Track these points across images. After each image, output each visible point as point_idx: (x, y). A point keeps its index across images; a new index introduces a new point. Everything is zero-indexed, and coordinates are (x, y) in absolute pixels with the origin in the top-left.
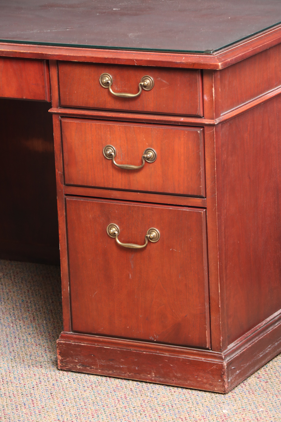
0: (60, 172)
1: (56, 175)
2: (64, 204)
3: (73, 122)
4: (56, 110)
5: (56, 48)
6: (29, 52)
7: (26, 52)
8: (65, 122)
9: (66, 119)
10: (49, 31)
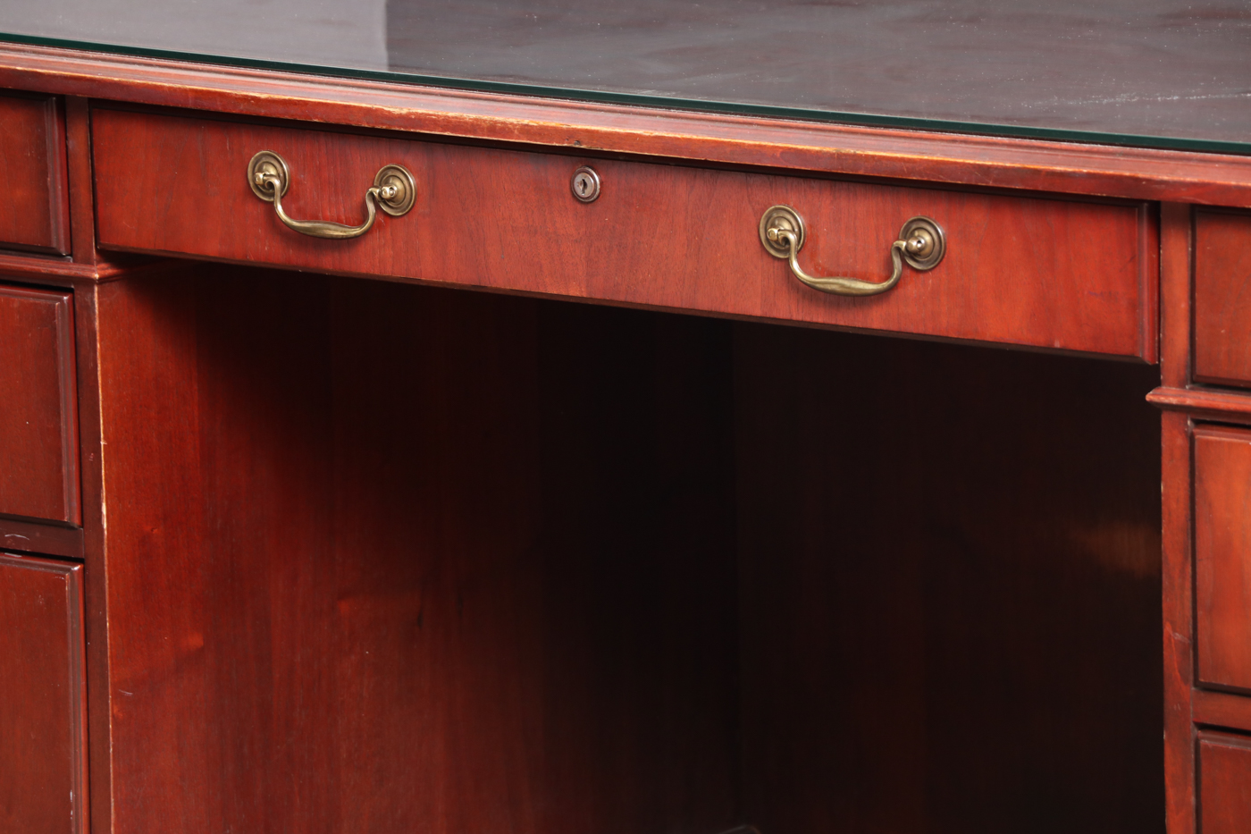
0: (1178, 636)
1: (1164, 646)
2: (1193, 763)
3: (1240, 444)
4: (1173, 396)
5: (1189, 159)
6: (1085, 171)
7: (1077, 170)
8: (1208, 442)
9: (1214, 432)
10: (1176, 98)
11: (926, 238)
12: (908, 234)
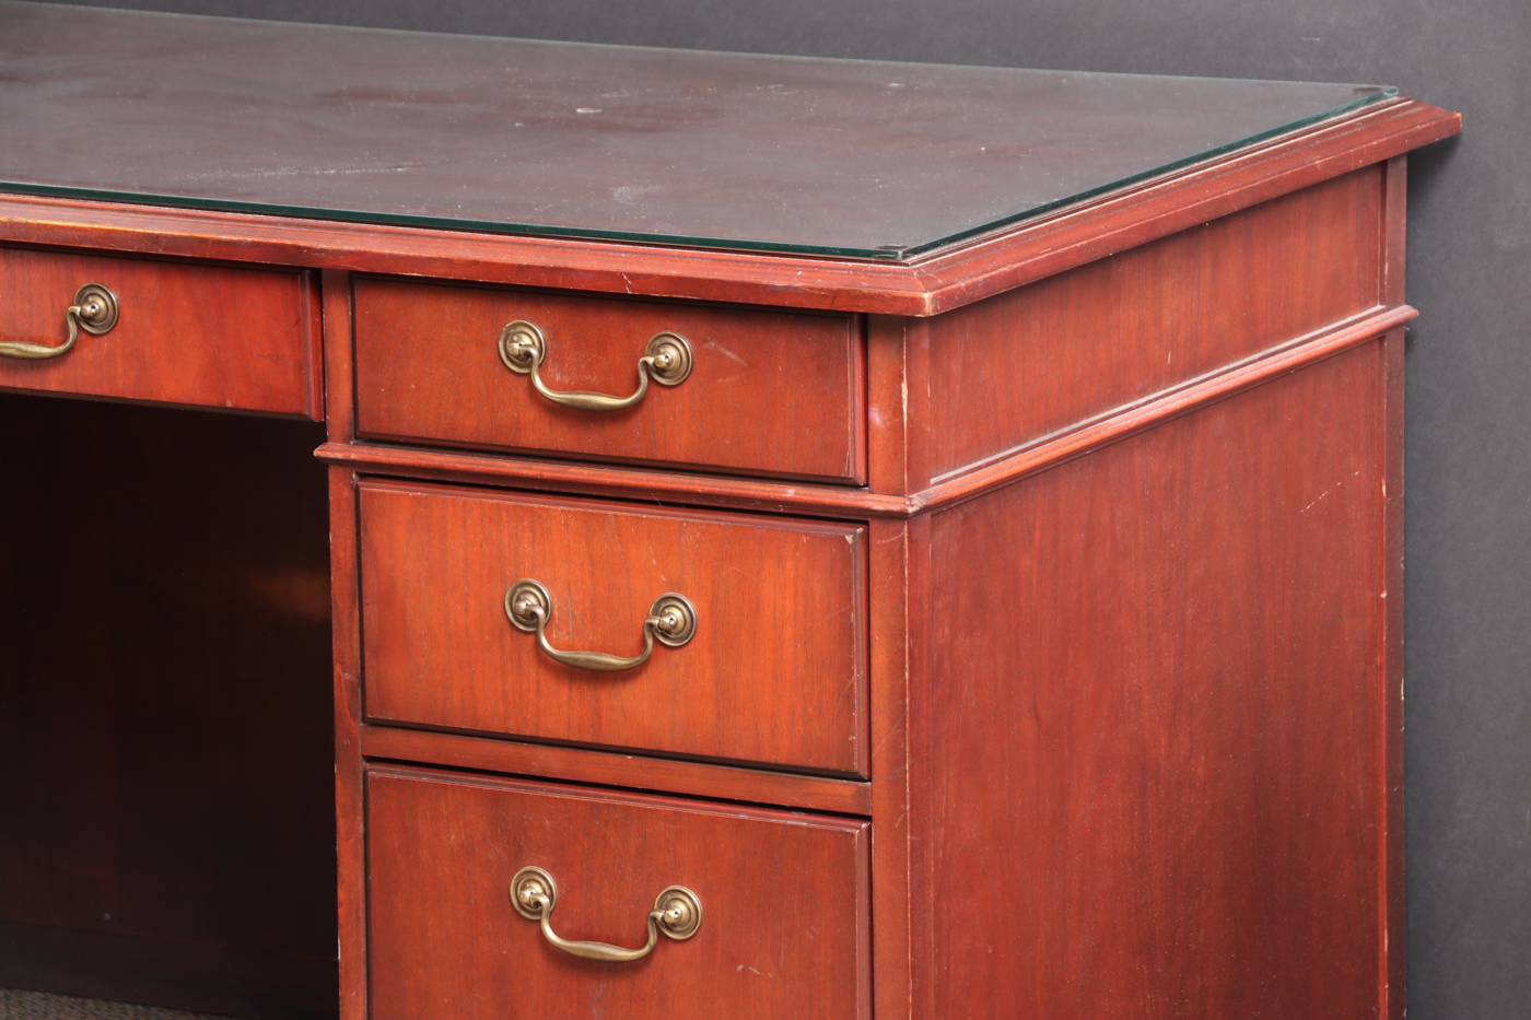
0: (347, 676)
1: (335, 685)
2: (361, 793)
3: (401, 495)
4: (339, 451)
5: (346, 229)
6: (249, 240)
7: (241, 238)
8: (372, 494)
9: (377, 485)
10: (332, 172)
11: (100, 304)
12: (82, 300)
